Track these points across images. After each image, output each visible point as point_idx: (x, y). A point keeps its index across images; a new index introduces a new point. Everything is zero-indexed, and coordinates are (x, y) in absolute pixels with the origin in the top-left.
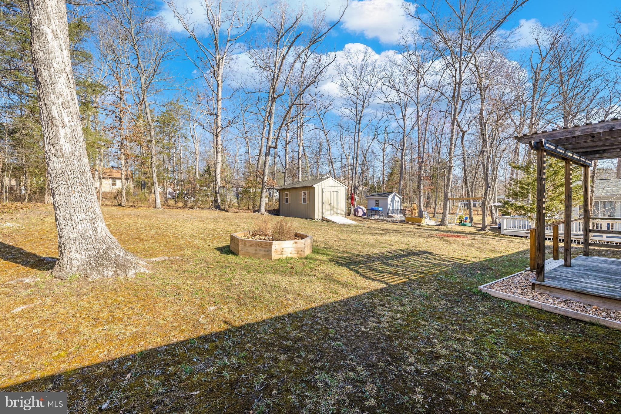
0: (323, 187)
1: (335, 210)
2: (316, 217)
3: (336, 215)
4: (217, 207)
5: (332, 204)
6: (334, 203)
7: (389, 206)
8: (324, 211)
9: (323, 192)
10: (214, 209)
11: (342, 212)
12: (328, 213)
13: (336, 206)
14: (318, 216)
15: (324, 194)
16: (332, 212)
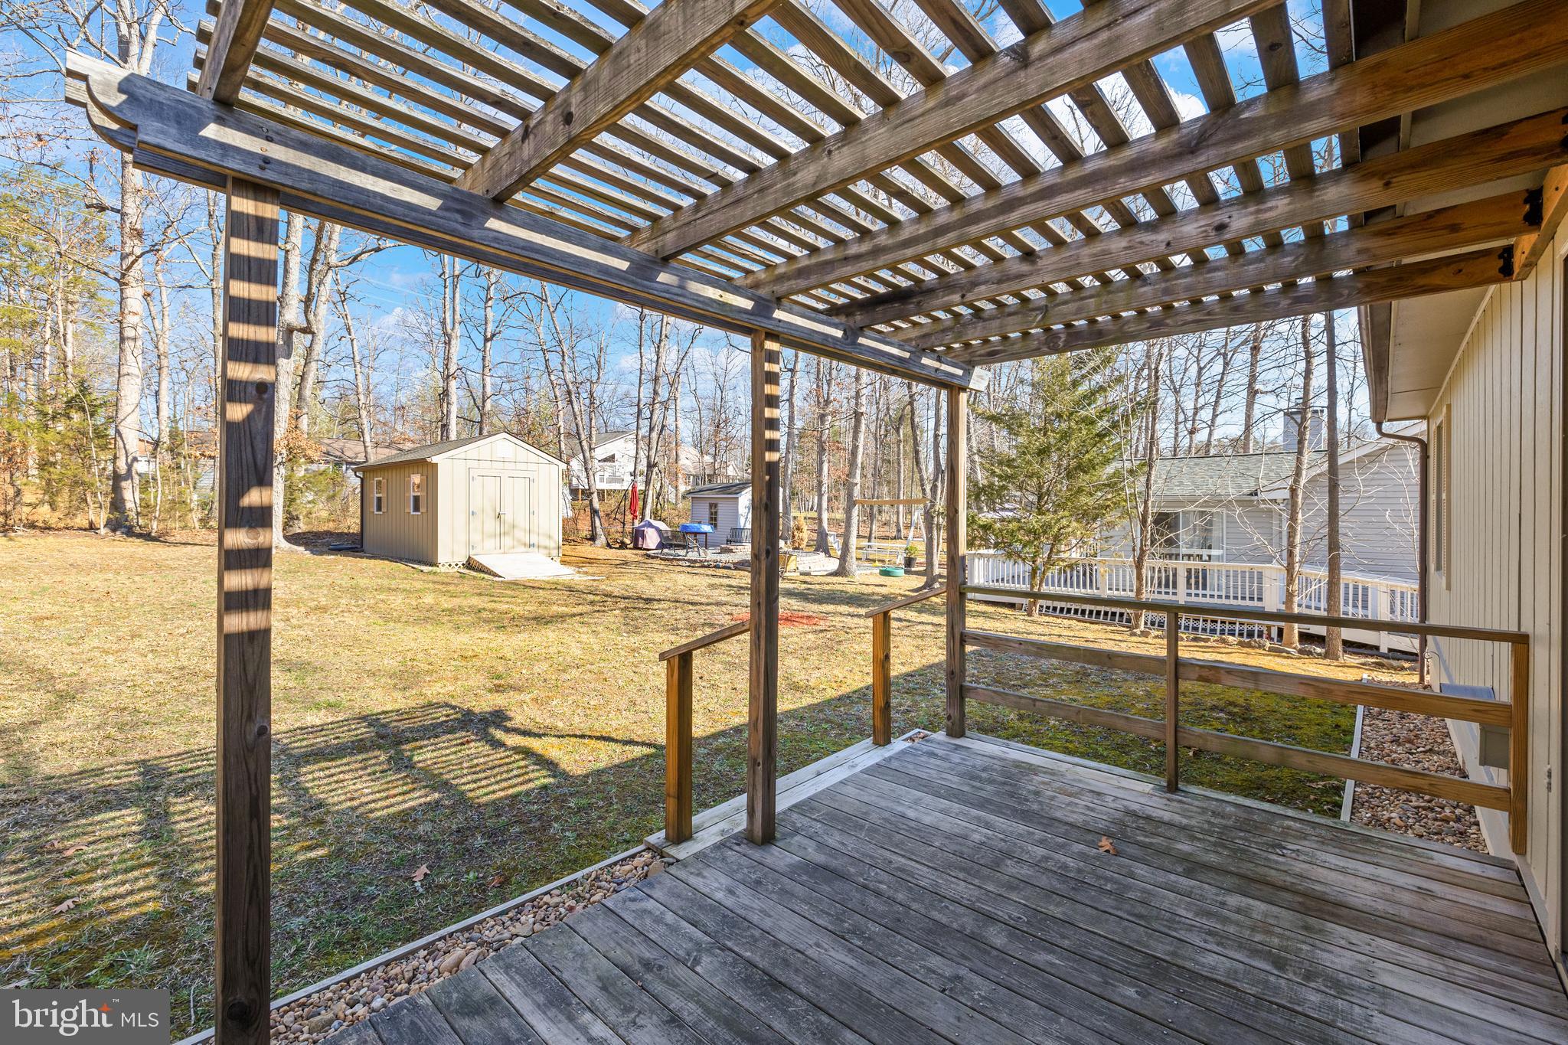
0: (470, 464)
1: (520, 534)
2: (442, 558)
3: (523, 549)
4: (120, 524)
5: (508, 518)
6: (515, 512)
7: (742, 521)
8: (476, 537)
9: (470, 479)
10: (103, 531)
11: (544, 542)
12: (490, 543)
13: (522, 521)
14: (450, 551)
15: (476, 485)
16: (507, 541)
